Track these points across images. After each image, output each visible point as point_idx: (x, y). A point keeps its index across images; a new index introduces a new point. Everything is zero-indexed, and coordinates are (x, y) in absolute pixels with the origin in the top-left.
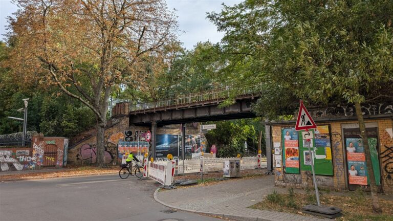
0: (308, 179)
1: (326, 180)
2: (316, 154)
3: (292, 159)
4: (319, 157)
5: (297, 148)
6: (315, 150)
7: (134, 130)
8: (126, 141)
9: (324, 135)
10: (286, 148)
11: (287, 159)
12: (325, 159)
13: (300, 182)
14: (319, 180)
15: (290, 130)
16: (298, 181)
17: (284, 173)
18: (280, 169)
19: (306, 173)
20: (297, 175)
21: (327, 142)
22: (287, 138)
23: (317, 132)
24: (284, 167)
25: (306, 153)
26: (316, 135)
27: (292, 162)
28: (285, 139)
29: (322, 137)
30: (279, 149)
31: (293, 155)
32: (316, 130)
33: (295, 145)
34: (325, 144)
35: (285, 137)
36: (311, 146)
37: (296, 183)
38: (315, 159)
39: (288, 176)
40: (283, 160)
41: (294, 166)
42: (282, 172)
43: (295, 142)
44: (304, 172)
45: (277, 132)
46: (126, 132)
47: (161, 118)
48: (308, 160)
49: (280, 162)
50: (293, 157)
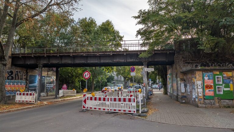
0: (219, 102)
1: (229, 102)
2: (224, 88)
3: (209, 91)
4: (225, 89)
5: (212, 84)
6: (223, 86)
7: (15, 70)
8: (8, 79)
9: (229, 77)
10: (205, 84)
11: (206, 91)
12: (229, 90)
13: (214, 104)
14: (225, 102)
15: (208, 74)
16: (213, 104)
17: (204, 99)
18: (202, 97)
19: (218, 98)
20: (212, 100)
21: (231, 81)
22: (206, 78)
23: (225, 75)
24: (204, 96)
25: (218, 87)
26: (224, 77)
27: (209, 93)
28: (205, 79)
29: (228, 78)
30: (200, 85)
31: (210, 88)
32: (224, 74)
33: (211, 83)
34: (230, 82)
35: (205, 78)
36: (221, 83)
37: (212, 105)
38: (223, 90)
39: (206, 101)
40: (204, 91)
41: (211, 95)
42: (203, 99)
43: (211, 81)
44: (216, 98)
45: (199, 75)
46: (8, 71)
47: (49, 61)
48: (219, 91)
49: (201, 93)
50: (210, 90)
